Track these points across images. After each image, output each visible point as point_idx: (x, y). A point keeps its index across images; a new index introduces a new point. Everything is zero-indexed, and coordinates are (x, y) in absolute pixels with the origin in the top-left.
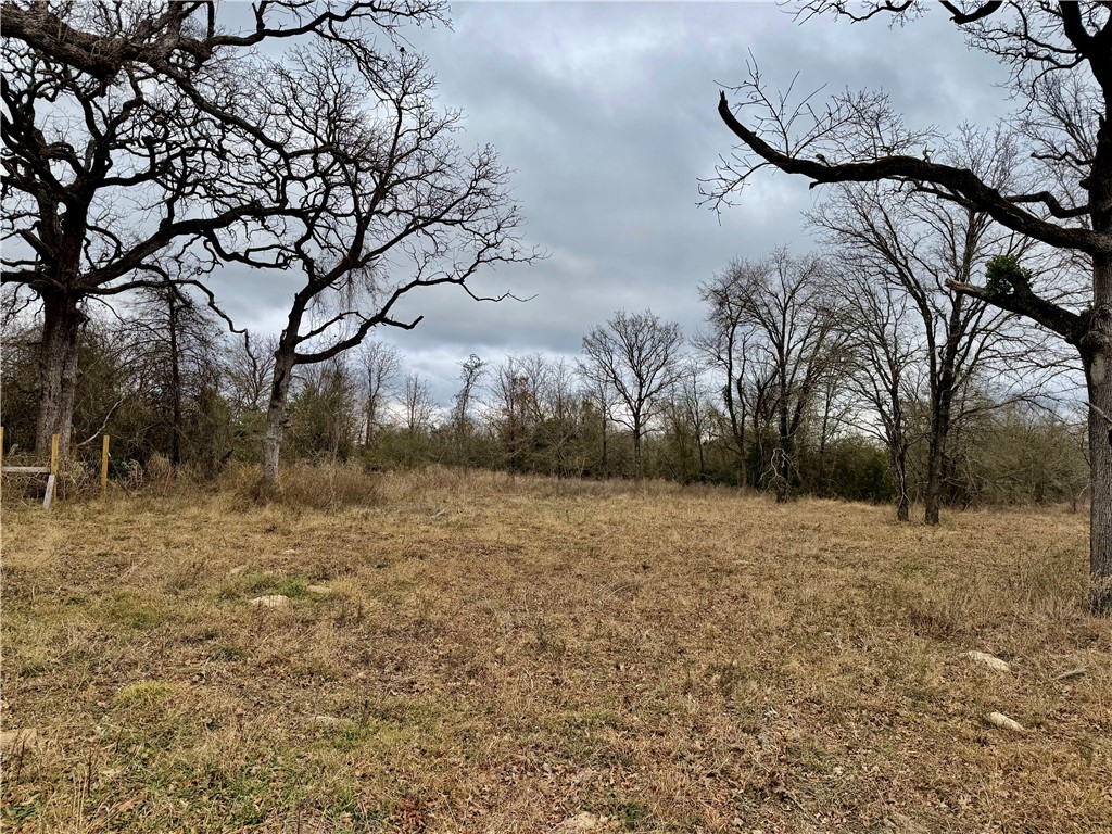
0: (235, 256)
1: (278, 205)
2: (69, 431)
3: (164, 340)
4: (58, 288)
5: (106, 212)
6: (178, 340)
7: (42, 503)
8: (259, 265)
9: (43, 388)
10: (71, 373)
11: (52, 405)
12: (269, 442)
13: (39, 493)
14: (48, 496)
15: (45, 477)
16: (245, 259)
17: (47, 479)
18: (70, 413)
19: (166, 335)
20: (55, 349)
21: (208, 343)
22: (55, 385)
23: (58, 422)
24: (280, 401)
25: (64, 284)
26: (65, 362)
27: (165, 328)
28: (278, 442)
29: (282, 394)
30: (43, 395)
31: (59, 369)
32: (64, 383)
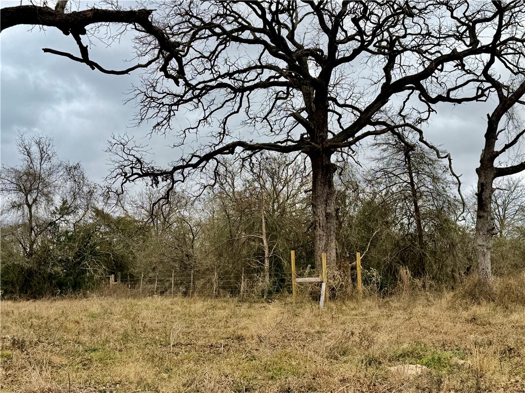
0: (440, 98)
1: (471, 47)
2: (334, 251)
3: (405, 182)
4: (316, 148)
5: (351, 93)
6: (415, 180)
7: (319, 303)
8: (459, 101)
9: (316, 221)
10: (331, 209)
11: (322, 233)
12: (480, 249)
13: (316, 297)
14: (322, 298)
15: (320, 284)
16: (447, 99)
17: (321, 286)
18: (333, 237)
19: (406, 177)
20: (320, 192)
21: (438, 179)
22: (322, 218)
23: (326, 245)
24: (485, 211)
25: (319, 144)
26: (326, 201)
27: (405, 172)
28: (488, 249)
29: (486, 205)
30: (316, 226)
31: (324, 206)
32: (328, 215)
